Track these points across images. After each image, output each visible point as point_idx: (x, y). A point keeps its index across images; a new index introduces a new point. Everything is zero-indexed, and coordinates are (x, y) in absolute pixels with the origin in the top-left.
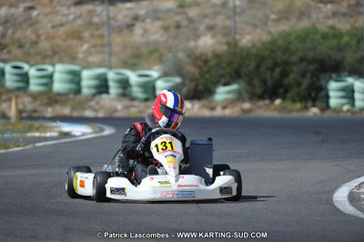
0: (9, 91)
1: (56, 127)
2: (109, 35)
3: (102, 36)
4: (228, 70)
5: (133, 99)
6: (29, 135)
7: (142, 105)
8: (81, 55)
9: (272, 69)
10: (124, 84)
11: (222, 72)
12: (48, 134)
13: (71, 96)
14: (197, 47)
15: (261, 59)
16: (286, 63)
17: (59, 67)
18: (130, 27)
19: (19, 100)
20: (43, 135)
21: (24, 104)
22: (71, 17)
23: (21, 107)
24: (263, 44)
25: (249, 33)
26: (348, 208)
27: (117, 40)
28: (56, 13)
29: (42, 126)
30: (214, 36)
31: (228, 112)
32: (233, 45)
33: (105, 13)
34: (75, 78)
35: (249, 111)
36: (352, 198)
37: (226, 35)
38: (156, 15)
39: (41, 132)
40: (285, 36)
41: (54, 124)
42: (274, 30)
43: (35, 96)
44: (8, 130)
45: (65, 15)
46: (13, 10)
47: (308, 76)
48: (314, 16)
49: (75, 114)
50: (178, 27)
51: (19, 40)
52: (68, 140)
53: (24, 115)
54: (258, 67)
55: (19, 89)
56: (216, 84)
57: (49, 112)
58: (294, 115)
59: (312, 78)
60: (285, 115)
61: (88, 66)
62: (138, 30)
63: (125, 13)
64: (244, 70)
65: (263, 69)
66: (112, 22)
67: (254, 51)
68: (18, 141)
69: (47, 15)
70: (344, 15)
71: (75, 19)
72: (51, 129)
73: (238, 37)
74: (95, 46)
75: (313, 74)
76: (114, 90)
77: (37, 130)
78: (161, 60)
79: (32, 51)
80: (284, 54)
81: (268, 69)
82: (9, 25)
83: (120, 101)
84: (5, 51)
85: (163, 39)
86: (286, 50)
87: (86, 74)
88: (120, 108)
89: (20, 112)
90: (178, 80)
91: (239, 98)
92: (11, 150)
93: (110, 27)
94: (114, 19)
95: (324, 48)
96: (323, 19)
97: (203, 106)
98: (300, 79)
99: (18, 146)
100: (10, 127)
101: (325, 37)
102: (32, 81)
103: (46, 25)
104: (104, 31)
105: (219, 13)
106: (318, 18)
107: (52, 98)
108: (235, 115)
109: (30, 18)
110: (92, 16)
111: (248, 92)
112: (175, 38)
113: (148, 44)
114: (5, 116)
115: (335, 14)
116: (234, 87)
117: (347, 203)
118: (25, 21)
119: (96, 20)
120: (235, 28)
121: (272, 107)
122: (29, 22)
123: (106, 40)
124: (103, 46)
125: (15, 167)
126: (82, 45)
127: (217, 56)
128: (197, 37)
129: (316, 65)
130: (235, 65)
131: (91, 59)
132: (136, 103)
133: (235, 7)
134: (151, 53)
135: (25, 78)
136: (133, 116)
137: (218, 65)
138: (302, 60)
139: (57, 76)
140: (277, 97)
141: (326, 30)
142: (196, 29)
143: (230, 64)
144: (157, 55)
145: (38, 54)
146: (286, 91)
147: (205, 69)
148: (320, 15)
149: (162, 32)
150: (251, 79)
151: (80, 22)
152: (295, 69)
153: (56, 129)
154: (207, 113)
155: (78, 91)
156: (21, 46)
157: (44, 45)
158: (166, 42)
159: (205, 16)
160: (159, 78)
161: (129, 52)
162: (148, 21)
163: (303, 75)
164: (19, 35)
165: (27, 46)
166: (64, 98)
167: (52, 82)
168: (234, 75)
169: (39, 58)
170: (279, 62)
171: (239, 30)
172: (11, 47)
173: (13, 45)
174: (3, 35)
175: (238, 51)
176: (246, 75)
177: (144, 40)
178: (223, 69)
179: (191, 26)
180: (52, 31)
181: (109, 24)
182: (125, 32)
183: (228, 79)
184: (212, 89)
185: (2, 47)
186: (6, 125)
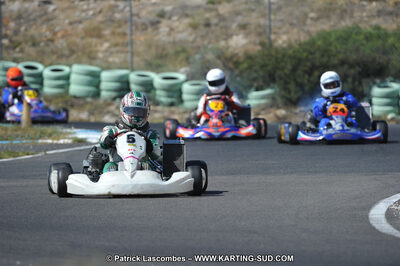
1: (70, 133)
2: (131, 35)
3: (124, 34)
4: (261, 73)
5: (157, 103)
6: (40, 141)
7: (167, 110)
8: (100, 55)
9: (310, 72)
10: (148, 86)
11: (255, 75)
12: (61, 141)
13: (89, 100)
14: (228, 48)
15: (298, 62)
16: (326, 66)
17: (76, 68)
18: (155, 24)
20: (55, 142)
22: (91, 13)
24: (300, 45)
25: (285, 33)
26: (384, 227)
27: (140, 38)
28: (74, 8)
29: (55, 132)
30: (247, 35)
32: (267, 46)
33: (128, 9)
34: (94, 79)
35: (284, 118)
36: (390, 215)
37: (260, 34)
38: (184, 11)
39: (54, 139)
40: (324, 36)
41: (68, 130)
42: (312, 29)
43: (49, 100)
44: (17, 136)
45: (84, 11)
46: (27, 5)
47: (350, 80)
48: (357, 14)
49: (93, 119)
50: (208, 25)
51: (32, 37)
52: (82, 148)
54: (294, 70)
56: (249, 88)
59: (353, 83)
61: (108, 68)
62: (164, 28)
63: (150, 9)
64: (279, 72)
65: (299, 72)
66: (135, 18)
67: (291, 52)
68: (28, 147)
69: (63, 10)
70: (390, 14)
71: (94, 15)
72: (65, 136)
73: (273, 37)
74: (116, 45)
75: (354, 79)
77: (50, 136)
78: (187, 61)
79: (47, 49)
80: (323, 56)
81: (306, 72)
82: (22, 21)
84: (18, 49)
85: (191, 38)
86: (325, 52)
87: (105, 75)
91: (273, 103)
93: (133, 24)
94: (138, 15)
95: (367, 50)
96: (367, 18)
99: (28, 154)
100: (19, 133)
101: (368, 38)
102: (46, 82)
103: (63, 21)
104: (126, 29)
105: (253, 10)
106: (362, 17)
109: (46, 13)
110: (114, 13)
111: (283, 97)
112: (203, 37)
113: (174, 43)
115: (380, 13)
116: (268, 92)
117: (384, 221)
118: (41, 16)
119: (118, 16)
120: (270, 27)
122: (45, 18)
123: (128, 38)
124: (125, 45)
125: (24, 177)
126: (101, 44)
127: (249, 57)
128: (228, 36)
129: (358, 69)
130: (269, 68)
131: (111, 59)
132: (159, 108)
133: (270, 4)
134: (177, 53)
135: (39, 79)
136: (156, 121)
137: (250, 68)
138: (343, 63)
139: (73, 77)
141: (370, 29)
142: (226, 28)
143: (263, 67)
144: (183, 56)
145: (53, 53)
147: (236, 72)
148: (365, 14)
149: (190, 30)
150: (286, 83)
151: (100, 18)
153: (70, 136)
155: (97, 94)
156: (34, 45)
157: (61, 43)
158: (194, 41)
159: (238, 13)
160: (186, 81)
161: (153, 51)
162: (175, 18)
164: (33, 31)
165: (42, 44)
166: (81, 102)
167: (69, 84)
168: (269, 79)
169: (54, 57)
170: (318, 64)
171: (274, 30)
172: (24, 45)
173: (26, 42)
174: (16, 32)
175: (273, 53)
176: (281, 78)
177: (171, 39)
178: (256, 71)
179: (222, 24)
180: (69, 28)
181: (131, 21)
182: (150, 30)
183: (261, 83)
184: (244, 93)
185: (14, 45)
186: (16, 130)
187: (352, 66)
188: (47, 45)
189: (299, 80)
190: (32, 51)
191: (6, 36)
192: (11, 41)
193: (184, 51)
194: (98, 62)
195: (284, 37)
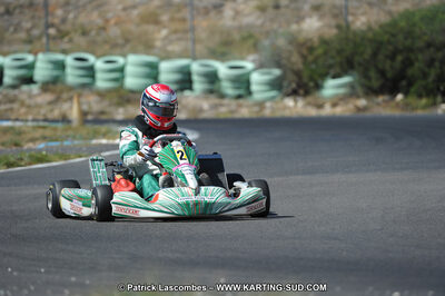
0: (71, 88)
2: (193, 18)
3: (184, 20)
4: (338, 59)
5: (222, 96)
6: (94, 142)
7: (233, 104)
8: (158, 44)
9: (392, 57)
10: (212, 77)
11: (331, 61)
14: (300, 31)
15: (378, 46)
16: (410, 50)
17: (132, 58)
18: (218, 8)
19: (83, 100)
20: (111, 142)
21: (89, 103)
23: (85, 107)
24: (381, 26)
25: (364, 14)
27: (202, 24)
29: (110, 131)
30: (321, 17)
31: (339, 111)
32: (344, 28)
34: (152, 71)
35: (365, 109)
37: (335, 16)
39: (109, 139)
40: (407, 15)
42: (394, 9)
43: (102, 94)
44: (68, 136)
47: (437, 64)
50: (277, 7)
51: (82, 26)
53: (90, 117)
54: (375, 54)
55: (84, 86)
56: (324, 76)
57: (120, 114)
58: (420, 113)
59: (441, 68)
60: (408, 114)
61: (167, 56)
62: (228, 12)
64: (357, 59)
65: (381, 57)
66: (196, 2)
67: (370, 35)
68: (81, 149)
73: (350, 18)
74: (175, 32)
76: (199, 85)
77: (104, 135)
78: (256, 47)
79: (99, 39)
80: (406, 38)
81: (387, 57)
82: (70, 8)
83: (206, 98)
84: (66, 39)
85: (259, 22)
86: (409, 34)
87: (165, 66)
88: (207, 107)
89: (84, 114)
90: (277, 72)
91: (352, 93)
92: (72, 161)
93: (193, 7)
97: (309, 104)
98: (426, 70)
99: (81, 157)
100: (70, 133)
102: (99, 75)
103: (115, 6)
104: (186, 13)
107: (123, 96)
108: (347, 114)
111: (363, 86)
112: (272, 20)
113: (240, 28)
114: (65, 119)
116: (346, 79)
118: (90, 2)
120: (346, 7)
121: (393, 104)
122: (94, 4)
123: (188, 25)
124: (186, 31)
126: (159, 31)
127: (324, 42)
128: (300, 19)
130: (347, 53)
131: (170, 48)
132: (226, 101)
134: (244, 39)
135: (90, 72)
136: (222, 116)
137: (325, 53)
138: (429, 45)
139: (129, 69)
140: (398, 92)
142: (298, 10)
143: (339, 52)
144: (251, 42)
145: (106, 42)
146: (410, 84)
147: (310, 58)
149: (258, 13)
150: (366, 69)
151: (156, 2)
152: (420, 57)
154: (312, 112)
156: (85, 33)
157: (114, 31)
158: (262, 25)
160: (255, 70)
161: (217, 38)
163: (431, 63)
164: (83, 19)
165: (93, 33)
167: (123, 77)
168: (347, 66)
169: (107, 47)
170: (401, 47)
171: (351, 10)
172: (73, 35)
173: (76, 31)
174: (64, 21)
175: (351, 36)
176: (360, 64)
177: (236, 24)
178: (333, 57)
179: (293, 6)
180: (122, 14)
181: (191, 5)
182: (212, 14)
183: (338, 70)
184: (320, 82)
185: (62, 35)
186: (66, 130)
187: (439, 49)
188: (98, 34)
189: (380, 66)
190: (81, 41)
191: (52, 25)
192: (59, 31)
193: (250, 36)
194: (156, 51)
195: (364, 19)
